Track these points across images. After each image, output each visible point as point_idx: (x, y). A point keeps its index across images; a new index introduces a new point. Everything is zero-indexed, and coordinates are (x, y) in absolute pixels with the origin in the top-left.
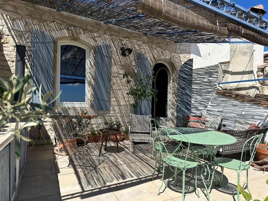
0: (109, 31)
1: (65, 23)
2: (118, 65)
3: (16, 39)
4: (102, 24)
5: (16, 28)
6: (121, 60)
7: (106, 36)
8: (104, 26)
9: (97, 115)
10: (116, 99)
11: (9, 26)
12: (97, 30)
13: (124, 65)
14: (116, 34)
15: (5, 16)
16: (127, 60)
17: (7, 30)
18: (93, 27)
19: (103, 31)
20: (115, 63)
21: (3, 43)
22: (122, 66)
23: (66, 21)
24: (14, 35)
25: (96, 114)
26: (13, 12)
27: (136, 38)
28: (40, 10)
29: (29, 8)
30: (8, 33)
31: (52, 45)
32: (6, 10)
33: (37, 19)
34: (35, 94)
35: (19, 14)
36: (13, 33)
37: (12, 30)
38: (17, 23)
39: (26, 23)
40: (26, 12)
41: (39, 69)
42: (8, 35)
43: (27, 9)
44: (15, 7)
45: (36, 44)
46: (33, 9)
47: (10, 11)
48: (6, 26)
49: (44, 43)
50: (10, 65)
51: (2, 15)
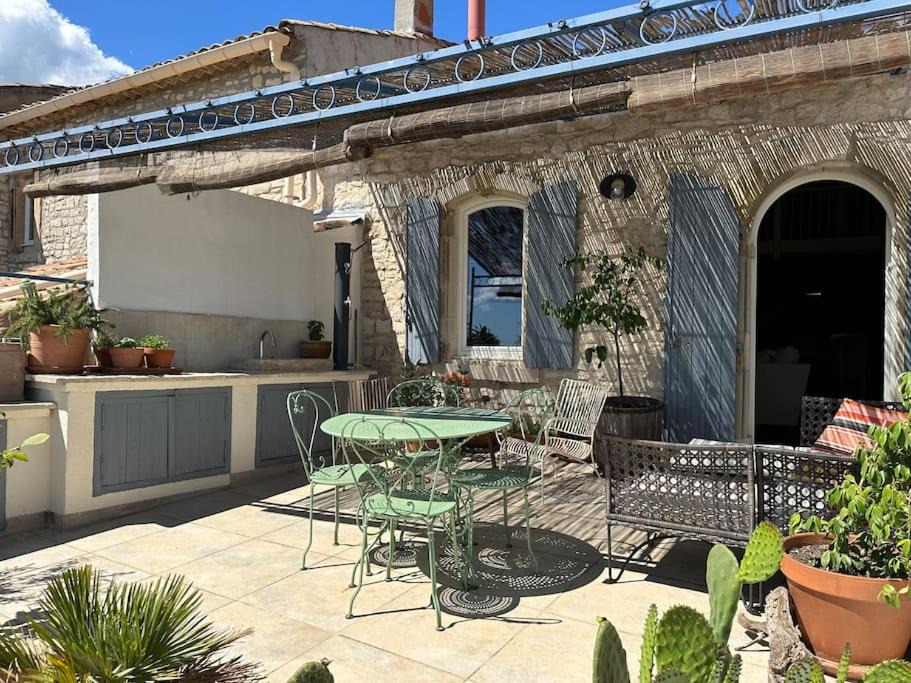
0: (580, 138)
1: (470, 159)
2: (605, 231)
3: (389, 225)
4: (559, 126)
5: (389, 203)
6: (615, 213)
7: (570, 157)
8: (565, 129)
9: (537, 381)
10: (596, 336)
11: (380, 202)
12: (546, 148)
13: (626, 228)
14: (605, 138)
15: (374, 185)
16: (637, 208)
17: (377, 210)
18: (534, 142)
19: (564, 145)
20: (594, 227)
21: (372, 238)
22: (619, 231)
23: (472, 154)
24: (386, 218)
25: (533, 376)
26: (385, 173)
27: (678, 125)
28: (425, 150)
29: (407, 154)
30: (378, 217)
31: (436, 220)
32: (376, 174)
33: (420, 173)
34: (411, 330)
35: (392, 173)
36: (384, 214)
37: (383, 210)
38: (390, 193)
39: (404, 188)
40: (403, 165)
41: (416, 279)
42: (378, 221)
43: (405, 158)
44: (387, 162)
45: (410, 228)
46: (413, 154)
47: (381, 173)
48: (375, 204)
49: (423, 220)
50: (381, 278)
51: (370, 185)
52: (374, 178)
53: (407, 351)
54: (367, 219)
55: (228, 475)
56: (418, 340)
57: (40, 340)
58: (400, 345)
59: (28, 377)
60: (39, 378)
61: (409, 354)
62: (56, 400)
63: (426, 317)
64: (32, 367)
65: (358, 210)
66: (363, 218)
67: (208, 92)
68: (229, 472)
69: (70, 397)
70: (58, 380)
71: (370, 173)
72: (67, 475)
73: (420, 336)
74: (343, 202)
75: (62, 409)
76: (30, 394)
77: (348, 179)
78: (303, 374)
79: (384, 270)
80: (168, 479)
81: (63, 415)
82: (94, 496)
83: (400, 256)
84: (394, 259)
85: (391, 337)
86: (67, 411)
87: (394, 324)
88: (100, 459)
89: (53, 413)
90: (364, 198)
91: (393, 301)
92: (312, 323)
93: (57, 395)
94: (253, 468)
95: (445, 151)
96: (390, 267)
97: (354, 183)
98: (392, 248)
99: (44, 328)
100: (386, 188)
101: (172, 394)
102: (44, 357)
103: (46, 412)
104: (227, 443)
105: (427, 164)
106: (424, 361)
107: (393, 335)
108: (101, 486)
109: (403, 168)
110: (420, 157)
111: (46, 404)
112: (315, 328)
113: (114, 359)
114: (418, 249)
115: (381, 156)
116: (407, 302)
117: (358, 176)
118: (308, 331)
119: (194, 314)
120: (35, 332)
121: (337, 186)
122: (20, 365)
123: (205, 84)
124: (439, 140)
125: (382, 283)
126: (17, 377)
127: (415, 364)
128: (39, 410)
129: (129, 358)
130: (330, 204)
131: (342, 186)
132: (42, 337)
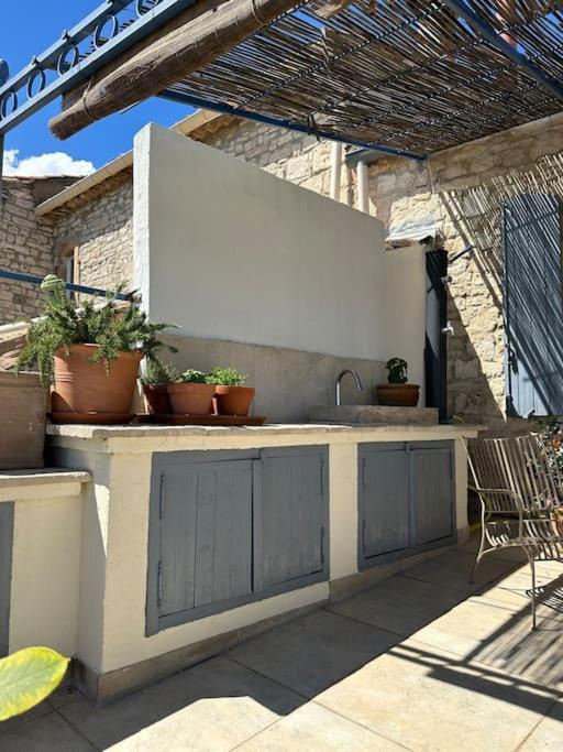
3: (470, 239)
5: (470, 211)
11: (456, 213)
15: (446, 194)
17: (452, 224)
24: (466, 231)
26: (463, 176)
28: (524, 137)
29: (497, 148)
30: (453, 231)
31: (554, 219)
32: (449, 181)
33: (516, 167)
34: (516, 371)
35: (474, 174)
36: (463, 227)
37: (461, 222)
38: (471, 201)
39: (492, 190)
40: (490, 161)
41: (523, 300)
42: (454, 237)
43: (493, 154)
44: (465, 164)
45: (510, 236)
46: (506, 145)
47: (456, 178)
48: (448, 217)
49: (532, 222)
50: (459, 307)
51: (441, 195)
52: (448, 186)
53: (509, 400)
54: (438, 237)
55: (326, 584)
56: (530, 385)
57: (69, 369)
58: (494, 393)
59: (50, 429)
60: (66, 430)
61: (515, 403)
62: (92, 466)
63: (543, 352)
64: (57, 413)
65: (424, 228)
66: (434, 236)
67: (236, 138)
68: (327, 578)
69: (114, 461)
70: (95, 432)
71: (441, 179)
72: (105, 602)
73: (532, 379)
74: (403, 221)
75: (100, 484)
76: (52, 457)
77: (409, 194)
78: (411, 428)
79: (465, 296)
80: (253, 595)
81: (101, 494)
82: (147, 635)
83: (489, 276)
84: (480, 280)
85: (479, 382)
86: (108, 487)
87: (483, 364)
88: (156, 570)
89: (87, 488)
90: (432, 212)
91: (479, 336)
92: (393, 361)
93: (92, 460)
94: (354, 570)
95: (556, 131)
96: (474, 292)
97: (418, 196)
98: (475, 268)
99: (77, 348)
100: (464, 194)
101: (257, 456)
102: (75, 396)
103: (73, 489)
104: (324, 533)
105: (527, 154)
106: (541, 411)
107: (482, 380)
108: (158, 617)
109: (491, 165)
110: (515, 148)
111: (76, 474)
112: (396, 368)
113: (175, 400)
114: (524, 261)
115: (456, 158)
116: (508, 332)
117: (423, 187)
118: (387, 372)
119: (262, 346)
120: (61, 356)
121: (395, 204)
122: (38, 407)
123: (234, 130)
124: (546, 119)
125: (461, 313)
126: (33, 428)
127: (526, 416)
128: (64, 485)
129: (196, 399)
130: (386, 226)
131: (401, 203)
132: (72, 362)
